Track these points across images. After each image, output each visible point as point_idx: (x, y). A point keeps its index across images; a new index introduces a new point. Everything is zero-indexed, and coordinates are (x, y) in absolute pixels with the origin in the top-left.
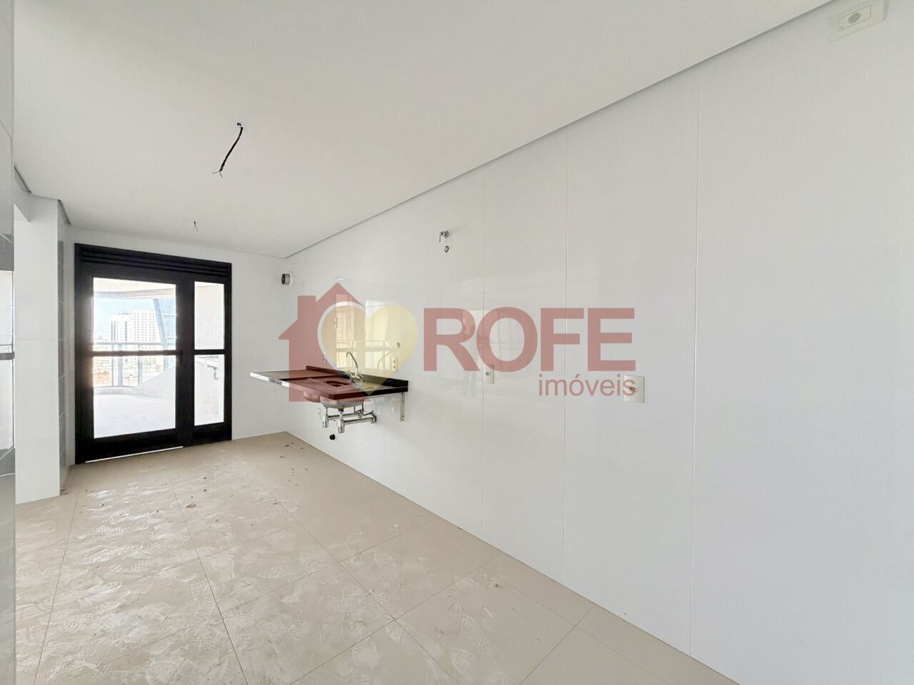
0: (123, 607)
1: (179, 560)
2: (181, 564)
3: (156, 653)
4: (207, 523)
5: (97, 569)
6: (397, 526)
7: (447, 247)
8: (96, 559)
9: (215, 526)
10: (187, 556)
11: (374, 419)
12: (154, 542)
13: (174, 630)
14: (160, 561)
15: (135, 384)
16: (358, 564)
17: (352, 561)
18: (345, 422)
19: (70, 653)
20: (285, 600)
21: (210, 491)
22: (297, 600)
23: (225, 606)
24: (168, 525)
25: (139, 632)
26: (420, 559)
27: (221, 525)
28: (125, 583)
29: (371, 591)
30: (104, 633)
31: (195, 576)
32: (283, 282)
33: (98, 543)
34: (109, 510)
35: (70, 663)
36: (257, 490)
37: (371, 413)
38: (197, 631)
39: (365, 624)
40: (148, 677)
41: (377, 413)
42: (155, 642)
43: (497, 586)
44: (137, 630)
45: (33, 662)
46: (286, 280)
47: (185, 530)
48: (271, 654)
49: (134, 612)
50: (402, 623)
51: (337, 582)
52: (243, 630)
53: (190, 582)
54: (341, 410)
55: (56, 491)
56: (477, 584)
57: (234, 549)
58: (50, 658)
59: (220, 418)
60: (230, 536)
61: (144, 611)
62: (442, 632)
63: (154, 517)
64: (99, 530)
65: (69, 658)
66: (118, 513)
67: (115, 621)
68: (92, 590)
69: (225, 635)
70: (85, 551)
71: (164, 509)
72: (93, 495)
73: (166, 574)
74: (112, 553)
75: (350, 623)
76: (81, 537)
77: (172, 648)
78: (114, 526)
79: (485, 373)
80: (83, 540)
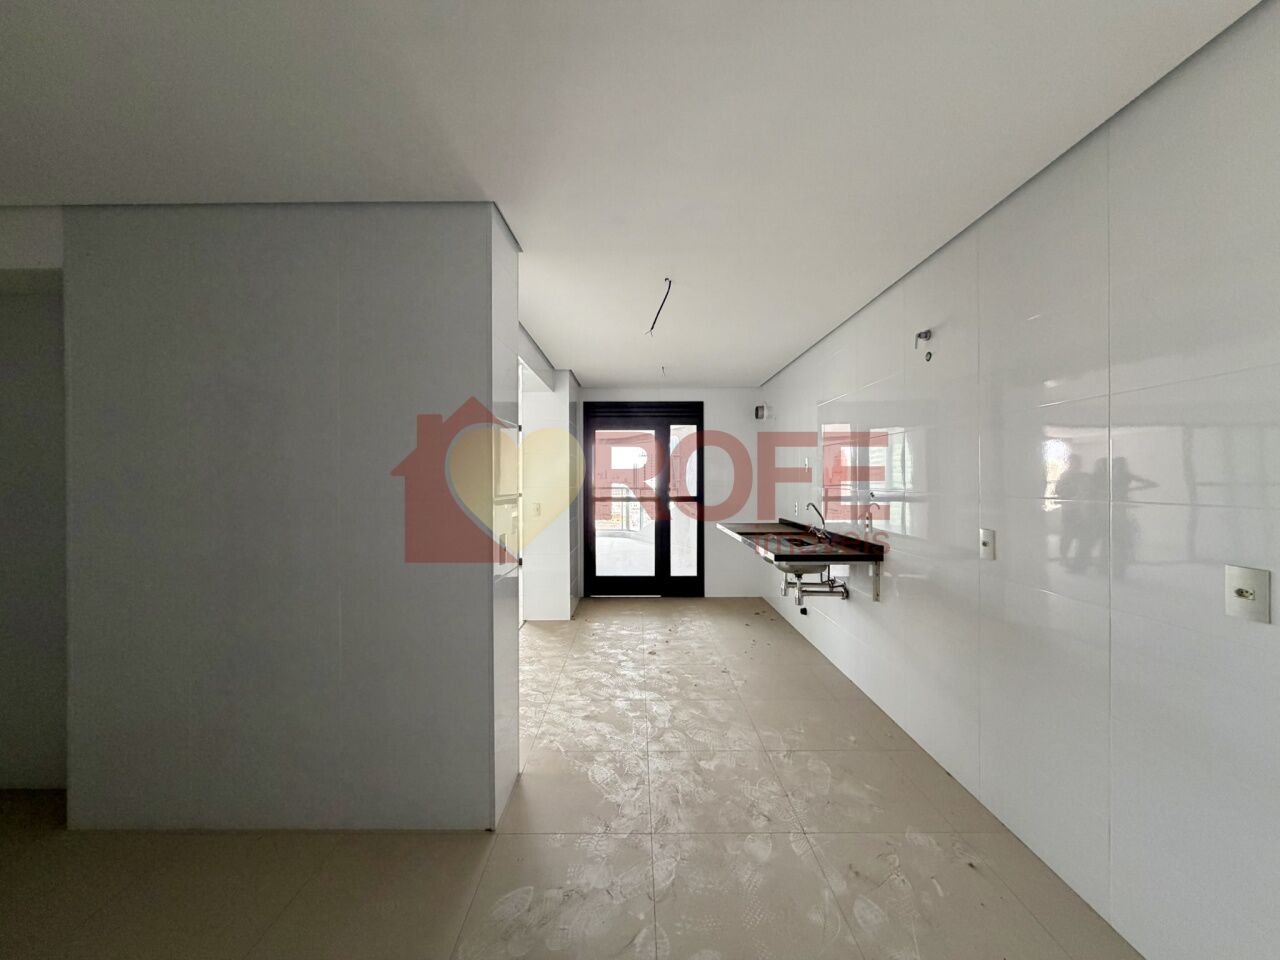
0: (586, 718)
1: (631, 696)
2: (631, 700)
3: (599, 759)
4: (660, 672)
5: (580, 683)
6: (852, 738)
7: (930, 354)
8: (580, 675)
9: (664, 676)
10: (637, 695)
11: (846, 594)
12: (618, 675)
13: (614, 749)
14: (618, 692)
15: (637, 529)
16: (786, 760)
17: (781, 755)
18: (804, 591)
19: (554, 735)
20: (702, 763)
21: (672, 643)
22: (712, 768)
23: (654, 747)
24: (631, 664)
25: (592, 740)
26: (868, 786)
27: (670, 677)
28: (593, 700)
29: (789, 793)
30: (573, 731)
31: (638, 714)
32: (757, 416)
33: (584, 664)
34: (595, 640)
35: (551, 742)
36: (711, 654)
37: (842, 586)
38: (628, 756)
39: (769, 820)
40: (590, 774)
41: (850, 587)
42: (599, 751)
43: (971, 865)
44: (591, 737)
45: (534, 731)
46: (760, 413)
47: (642, 672)
48: (675, 802)
49: (593, 723)
50: (811, 840)
51: (756, 769)
52: (660, 772)
53: (634, 717)
54: (799, 576)
55: (567, 616)
56: (939, 849)
57: (675, 702)
58: (543, 733)
59: (693, 572)
60: (674, 689)
61: (599, 726)
62: (857, 873)
63: (624, 654)
64: (587, 654)
65: (552, 738)
66: (601, 644)
67: (581, 725)
68: (573, 697)
69: (646, 769)
70: (574, 667)
71: (632, 650)
72: (589, 624)
73: (620, 704)
74: (590, 674)
75: (755, 812)
76: (575, 656)
77: (610, 761)
78: (596, 654)
79: (981, 543)
80: (576, 659)
